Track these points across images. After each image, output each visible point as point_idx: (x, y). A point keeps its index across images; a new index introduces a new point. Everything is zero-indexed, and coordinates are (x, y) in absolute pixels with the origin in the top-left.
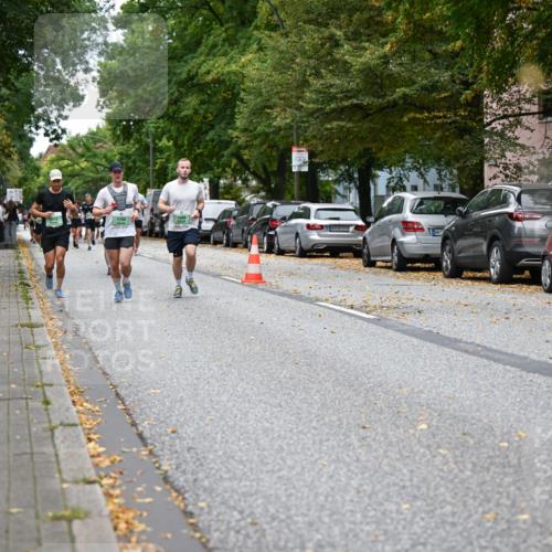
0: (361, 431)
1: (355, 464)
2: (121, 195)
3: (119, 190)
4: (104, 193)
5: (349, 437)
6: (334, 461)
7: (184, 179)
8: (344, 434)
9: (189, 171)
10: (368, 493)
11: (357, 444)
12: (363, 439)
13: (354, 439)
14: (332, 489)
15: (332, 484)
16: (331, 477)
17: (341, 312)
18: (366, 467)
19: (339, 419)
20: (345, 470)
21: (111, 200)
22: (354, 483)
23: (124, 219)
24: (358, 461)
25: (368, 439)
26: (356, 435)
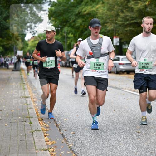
0: (137, 133)
1: (135, 145)
2: (96, 46)
3: (95, 42)
4: (84, 44)
5: (133, 135)
6: (128, 144)
7: (148, 33)
8: (131, 135)
9: (152, 27)
10: (139, 154)
11: (136, 138)
12: (138, 136)
13: (135, 136)
14: (127, 153)
15: (127, 151)
16: (127, 149)
17: (130, 93)
18: (139, 146)
19: (130, 129)
20: (132, 146)
21: (89, 50)
22: (135, 151)
23: (99, 65)
24: (136, 143)
25: (140, 136)
26: (135, 135)
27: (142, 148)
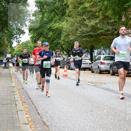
0: (91, 112)
6: (84, 119)
8: (87, 113)
10: (93, 127)
11: (90, 115)
12: (91, 114)
13: (89, 114)
14: (84, 126)
15: (84, 125)
16: (84, 123)
17: (86, 83)
18: (92, 121)
19: (86, 109)
20: (87, 121)
22: (89, 124)
24: (90, 119)
27: (94, 122)
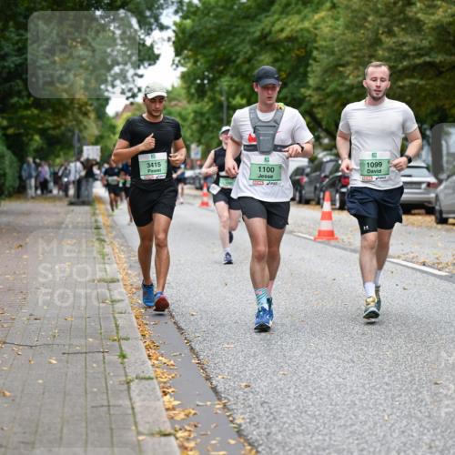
0: (433, 386)
1: (427, 420)
2: (267, 125)
5: (420, 393)
6: (406, 417)
8: (416, 390)
10: (440, 449)
11: (428, 400)
12: (435, 394)
13: (426, 395)
14: (405, 444)
15: (403, 439)
16: (403, 432)
18: (437, 423)
19: (411, 375)
20: (417, 425)
22: (426, 439)
23: (271, 169)
24: (429, 416)
25: (440, 395)
26: (428, 391)
27: (446, 430)
